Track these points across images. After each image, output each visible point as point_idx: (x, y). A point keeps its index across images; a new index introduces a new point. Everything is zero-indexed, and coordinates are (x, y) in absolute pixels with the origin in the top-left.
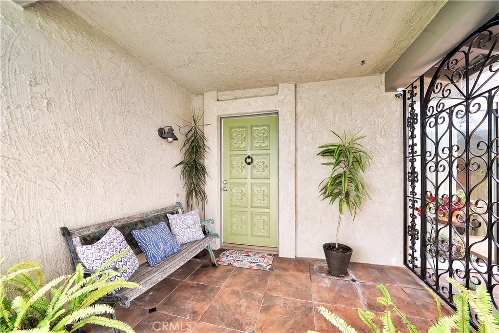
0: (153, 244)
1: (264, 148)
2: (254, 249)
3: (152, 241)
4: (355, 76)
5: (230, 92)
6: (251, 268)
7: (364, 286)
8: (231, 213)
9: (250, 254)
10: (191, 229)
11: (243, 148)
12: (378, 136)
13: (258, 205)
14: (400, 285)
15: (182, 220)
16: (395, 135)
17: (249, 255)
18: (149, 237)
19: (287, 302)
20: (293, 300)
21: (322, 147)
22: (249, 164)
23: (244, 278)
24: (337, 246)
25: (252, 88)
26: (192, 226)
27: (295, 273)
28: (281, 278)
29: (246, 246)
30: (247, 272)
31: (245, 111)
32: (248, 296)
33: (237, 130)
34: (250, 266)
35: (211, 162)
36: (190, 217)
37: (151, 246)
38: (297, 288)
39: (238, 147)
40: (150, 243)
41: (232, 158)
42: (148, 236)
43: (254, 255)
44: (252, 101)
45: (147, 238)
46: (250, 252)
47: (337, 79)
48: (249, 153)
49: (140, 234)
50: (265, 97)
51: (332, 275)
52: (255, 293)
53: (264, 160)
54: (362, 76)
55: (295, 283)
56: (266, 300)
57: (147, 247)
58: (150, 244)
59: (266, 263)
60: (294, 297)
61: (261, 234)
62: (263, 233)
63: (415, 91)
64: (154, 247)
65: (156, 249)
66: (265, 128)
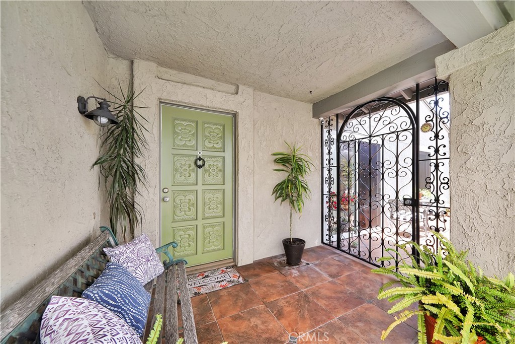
0: (129, 302)
1: (217, 150)
2: (207, 268)
3: (126, 297)
4: (298, 100)
5: (175, 72)
6: (225, 288)
7: (316, 265)
8: (174, 230)
9: (206, 274)
10: (152, 263)
11: (190, 146)
12: (308, 150)
13: (210, 215)
14: (330, 257)
15: (136, 252)
16: (317, 150)
17: (207, 276)
18: (119, 293)
19: (288, 300)
20: (289, 296)
21: (274, 155)
22: (200, 167)
23: (229, 300)
24: (291, 240)
25: (207, 78)
26: (152, 258)
27: (267, 275)
28: (262, 284)
29: (196, 268)
30: (224, 292)
31: (201, 103)
32: (253, 313)
33: (183, 123)
34: (221, 286)
35: (147, 162)
36: (143, 245)
37: (128, 304)
38: (282, 286)
39: (184, 145)
40: (124, 301)
41: (176, 158)
42: (116, 291)
43: (212, 273)
44: (210, 93)
45: (116, 295)
46: (205, 272)
47: (285, 97)
48: (200, 153)
49: (103, 292)
50: (224, 94)
51: (293, 265)
52: (256, 307)
53: (218, 163)
54: (301, 101)
55: (276, 283)
56: (271, 307)
57: (122, 309)
58: (126, 303)
59: (232, 276)
60: (287, 294)
61: (213, 248)
62: (216, 246)
63: (331, 122)
64: (133, 305)
65: (135, 307)
66: (219, 127)
